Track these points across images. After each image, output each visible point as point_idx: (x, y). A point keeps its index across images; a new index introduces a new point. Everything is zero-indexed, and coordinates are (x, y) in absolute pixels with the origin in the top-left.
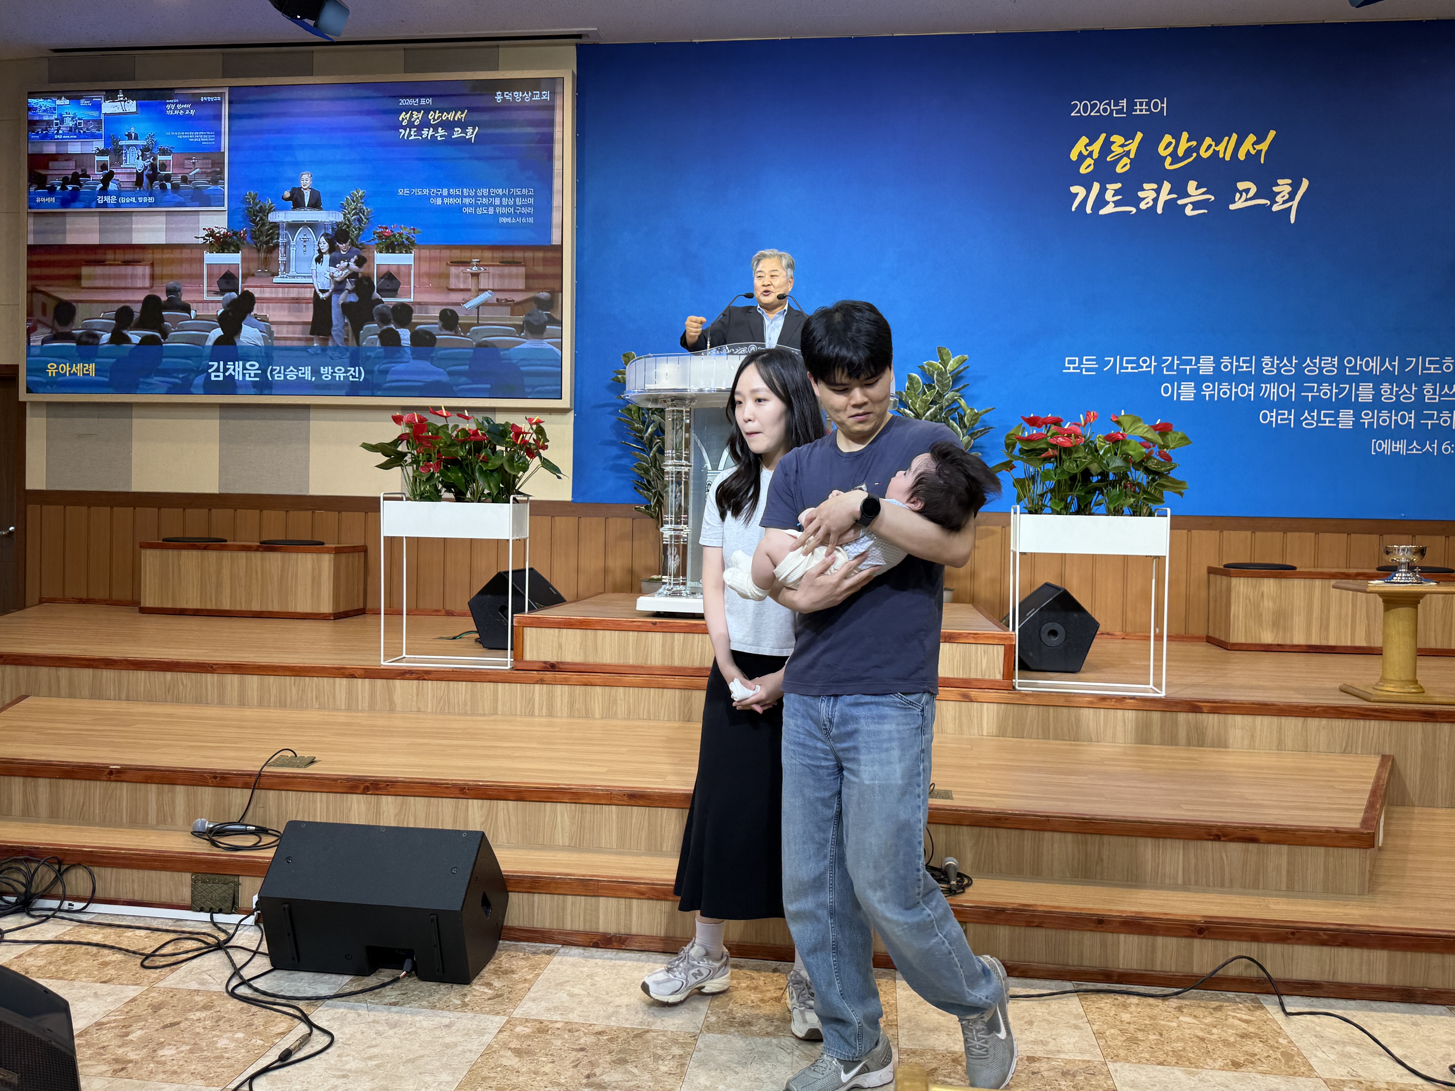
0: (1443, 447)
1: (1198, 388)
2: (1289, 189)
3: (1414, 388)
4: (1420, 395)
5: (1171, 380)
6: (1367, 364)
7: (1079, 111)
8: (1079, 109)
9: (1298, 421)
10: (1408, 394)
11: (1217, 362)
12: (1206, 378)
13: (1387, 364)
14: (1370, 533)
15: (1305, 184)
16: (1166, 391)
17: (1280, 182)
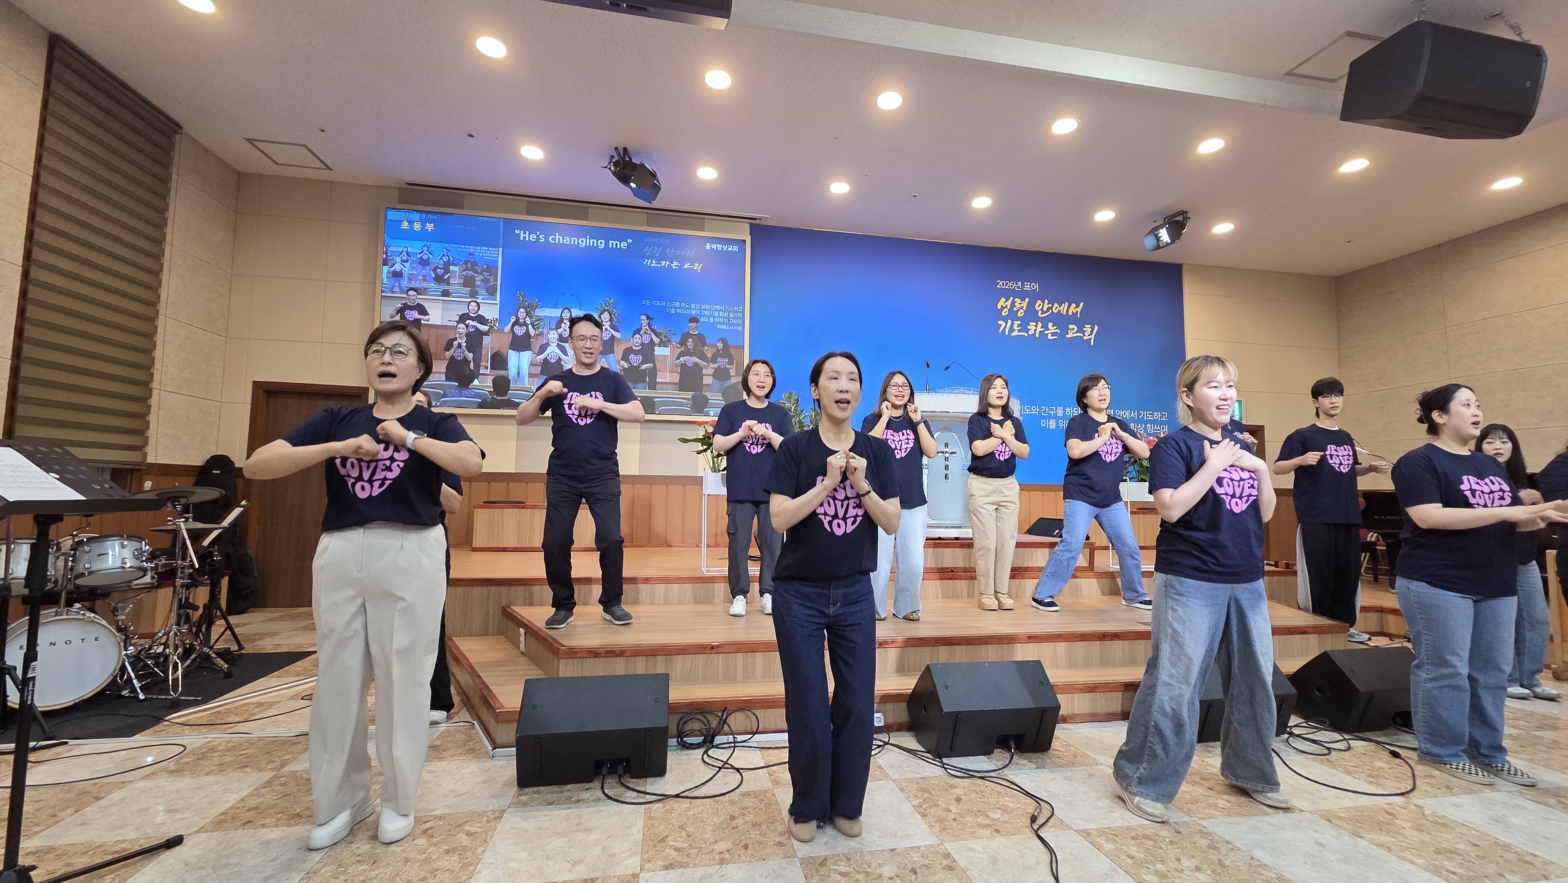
1: (1057, 422)
2: (1090, 330)
5: (1045, 418)
7: (999, 286)
8: (1001, 284)
11: (1064, 410)
12: (1060, 418)
15: (1096, 328)
16: (1043, 423)
17: (1086, 326)
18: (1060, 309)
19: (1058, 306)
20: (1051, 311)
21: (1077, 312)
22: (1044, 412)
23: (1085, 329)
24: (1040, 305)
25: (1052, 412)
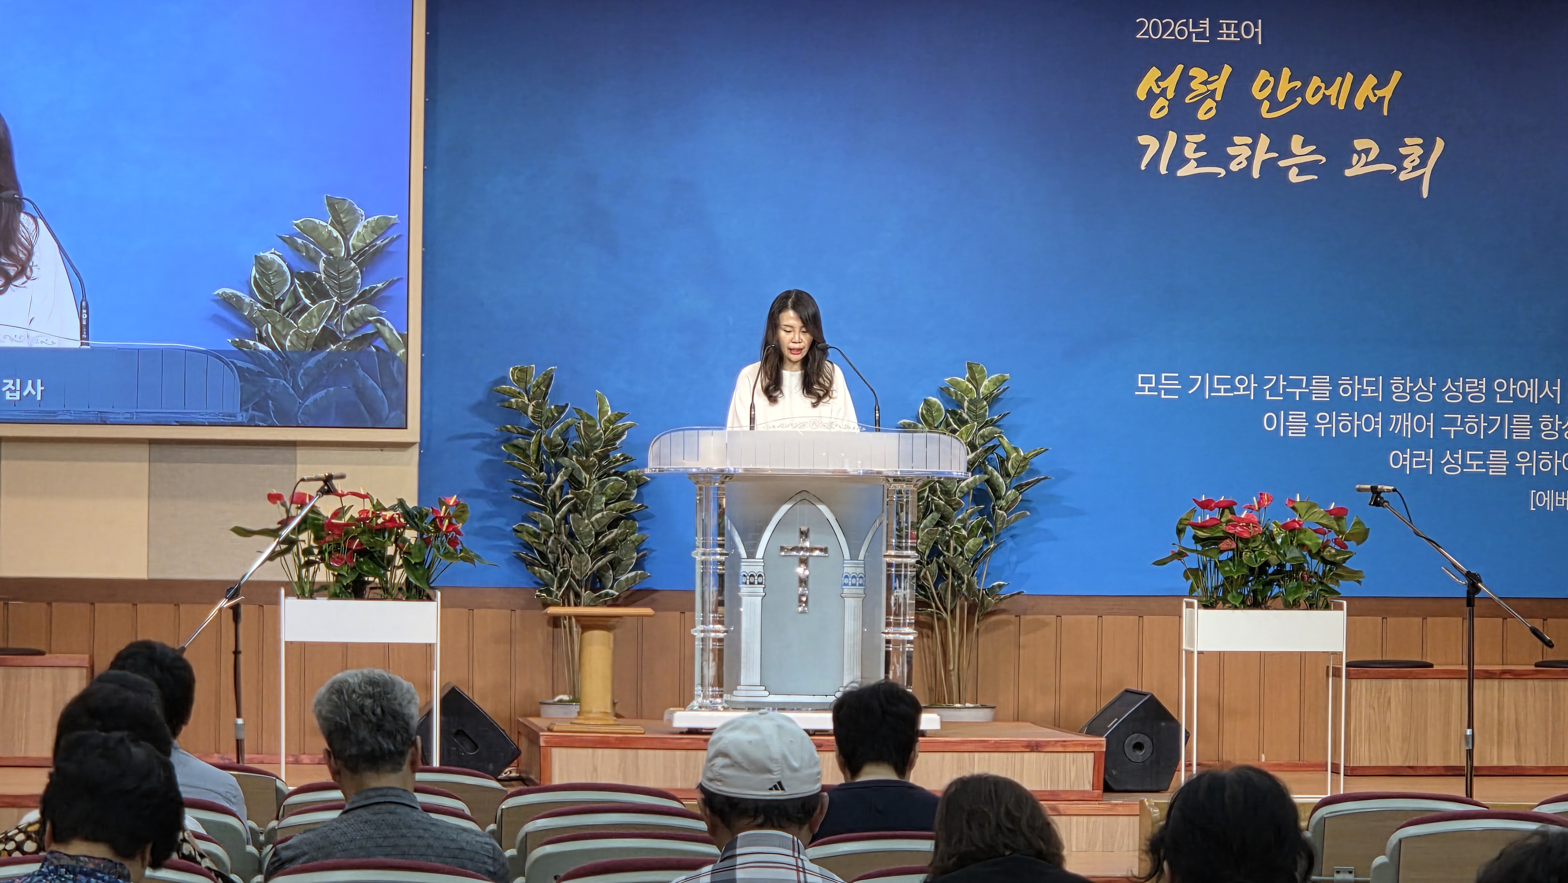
1: (1311, 420)
2: (1420, 151)
5: (1275, 407)
6: (1522, 389)
7: (1145, 33)
8: (1148, 29)
9: (1438, 466)
11: (1335, 384)
12: (1321, 406)
13: (1547, 389)
15: (1440, 145)
16: (1270, 425)
17: (1408, 141)
18: (1327, 93)
19: (1323, 85)
20: (1299, 100)
21: (1381, 99)
22: (1274, 391)
23: (1403, 151)
24: (1266, 83)
25: (1298, 391)
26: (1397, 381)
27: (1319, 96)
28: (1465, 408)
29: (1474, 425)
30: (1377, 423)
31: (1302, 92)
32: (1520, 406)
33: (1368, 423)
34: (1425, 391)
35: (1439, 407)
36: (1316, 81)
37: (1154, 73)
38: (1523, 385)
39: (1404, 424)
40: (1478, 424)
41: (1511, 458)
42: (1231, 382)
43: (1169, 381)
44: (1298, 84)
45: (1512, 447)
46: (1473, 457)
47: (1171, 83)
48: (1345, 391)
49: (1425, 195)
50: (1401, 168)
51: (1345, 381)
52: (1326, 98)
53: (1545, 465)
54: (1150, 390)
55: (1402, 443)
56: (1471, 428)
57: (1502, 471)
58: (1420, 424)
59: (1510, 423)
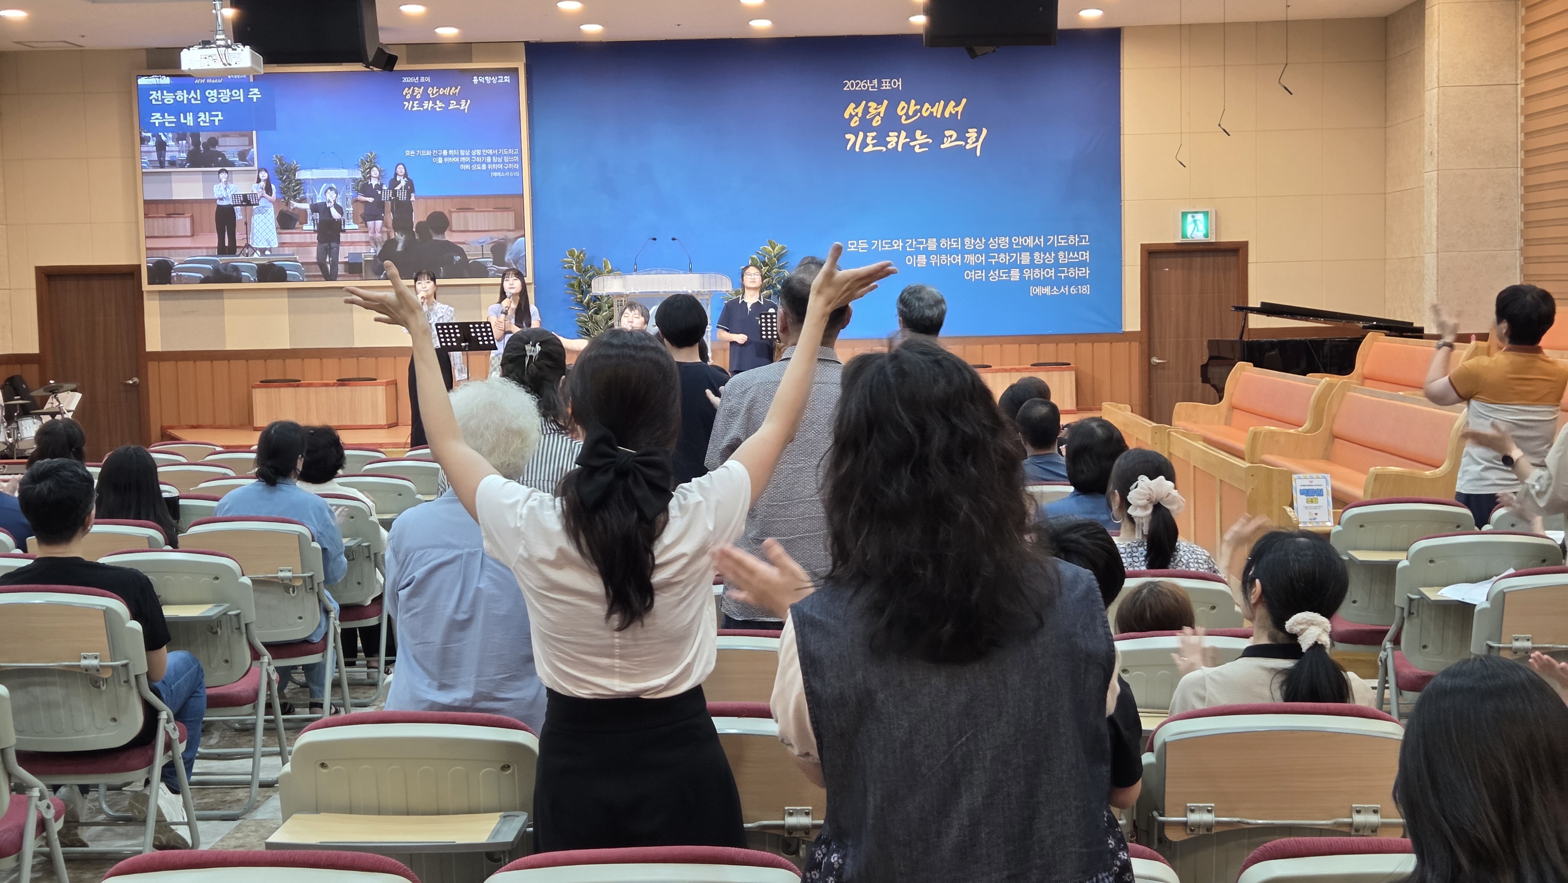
0: (1072, 289)
1: (928, 258)
2: (976, 135)
3: (1053, 255)
4: (1056, 258)
5: (911, 254)
6: (1026, 242)
7: (848, 87)
8: (849, 85)
9: (987, 277)
10: (1050, 258)
11: (938, 242)
12: (932, 252)
13: (1037, 241)
14: (1032, 343)
15: (985, 131)
16: (909, 261)
17: (970, 130)
18: (932, 110)
19: (930, 107)
20: (919, 114)
21: (957, 112)
22: (911, 246)
23: (967, 135)
24: (904, 108)
25: (921, 246)
26: (967, 240)
27: (928, 112)
28: (999, 251)
29: (1003, 258)
30: (959, 259)
31: (920, 111)
32: (1025, 249)
33: (954, 260)
34: (980, 245)
35: (987, 251)
36: (927, 105)
37: (852, 105)
38: (1025, 240)
39: (971, 259)
40: (1005, 258)
41: (1021, 272)
42: (891, 243)
43: (863, 245)
44: (918, 107)
45: (1022, 268)
46: (1003, 273)
47: (860, 110)
48: (943, 245)
49: (978, 154)
50: (967, 143)
51: (943, 241)
52: (932, 113)
53: (1037, 275)
54: (854, 248)
55: (970, 268)
56: (1002, 260)
57: (1017, 278)
58: (978, 260)
59: (1020, 256)
